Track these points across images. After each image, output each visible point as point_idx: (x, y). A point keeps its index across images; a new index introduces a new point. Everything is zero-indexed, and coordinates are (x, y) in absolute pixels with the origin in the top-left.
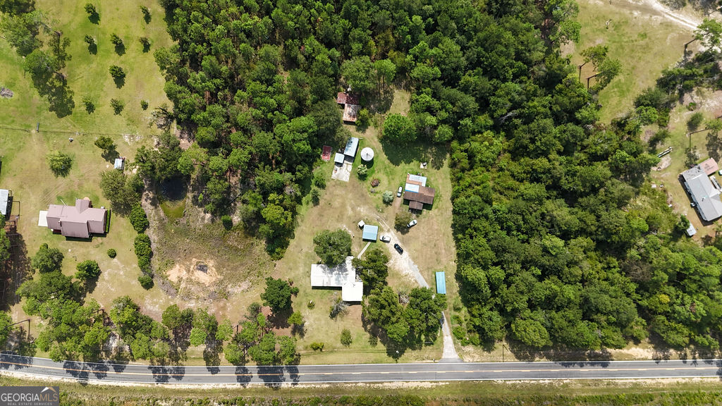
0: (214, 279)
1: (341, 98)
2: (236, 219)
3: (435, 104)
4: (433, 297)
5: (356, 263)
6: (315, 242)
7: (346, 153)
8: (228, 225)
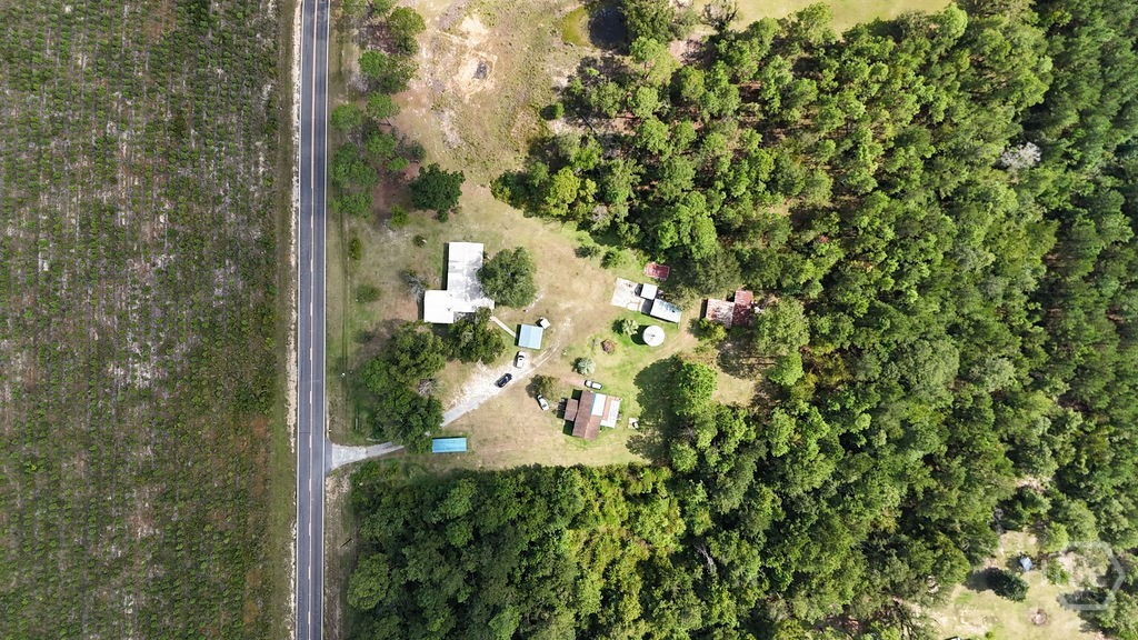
0: (464, 89)
1: (744, 298)
2: (558, 127)
3: (730, 447)
4: (427, 434)
5: (485, 313)
6: (519, 250)
7: (657, 302)
8: (549, 113)
